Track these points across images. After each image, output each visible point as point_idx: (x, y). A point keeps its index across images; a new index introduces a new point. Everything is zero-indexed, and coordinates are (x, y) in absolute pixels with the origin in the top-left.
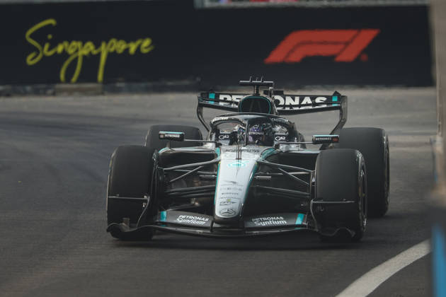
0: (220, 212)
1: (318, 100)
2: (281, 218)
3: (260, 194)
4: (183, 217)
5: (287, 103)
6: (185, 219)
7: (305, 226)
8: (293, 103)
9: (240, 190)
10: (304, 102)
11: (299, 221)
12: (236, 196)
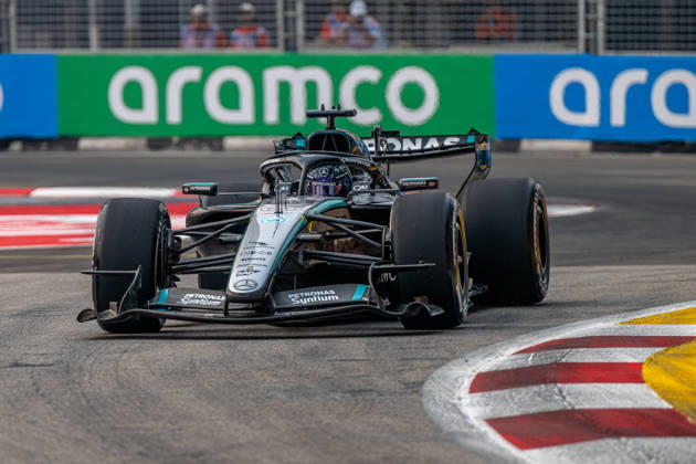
0: (235, 286)
1: (447, 142)
2: (332, 292)
3: (312, 262)
4: (191, 296)
5: (405, 148)
6: (193, 298)
7: (365, 303)
8: (413, 148)
9: (269, 253)
10: (428, 146)
11: (357, 296)
12: (263, 262)
